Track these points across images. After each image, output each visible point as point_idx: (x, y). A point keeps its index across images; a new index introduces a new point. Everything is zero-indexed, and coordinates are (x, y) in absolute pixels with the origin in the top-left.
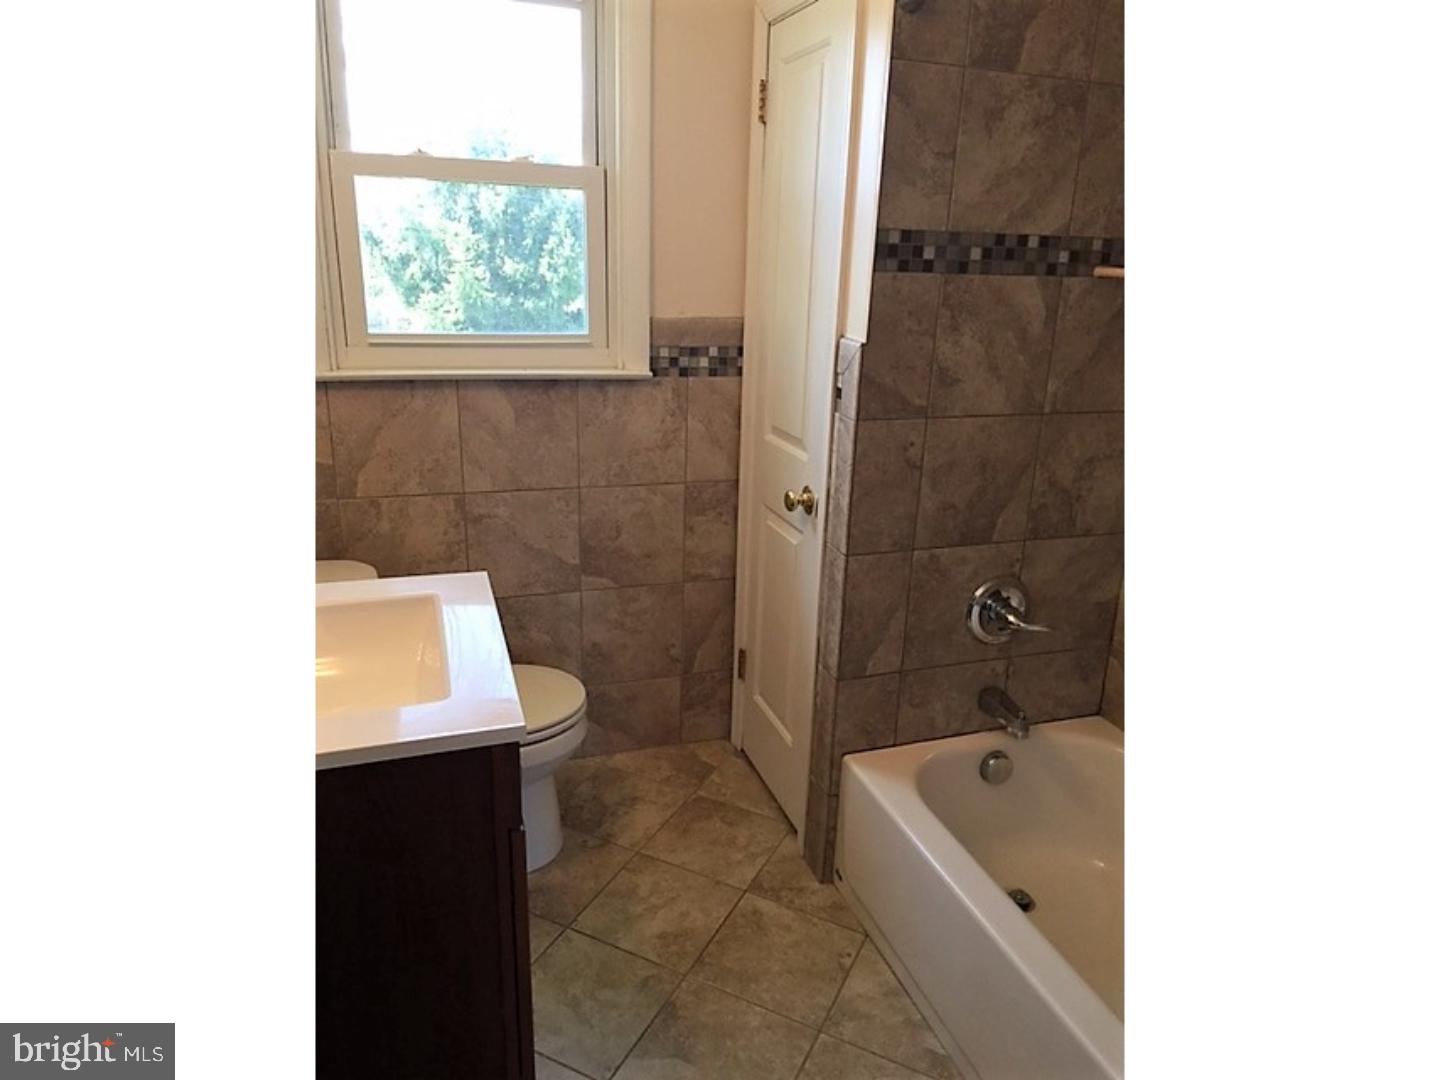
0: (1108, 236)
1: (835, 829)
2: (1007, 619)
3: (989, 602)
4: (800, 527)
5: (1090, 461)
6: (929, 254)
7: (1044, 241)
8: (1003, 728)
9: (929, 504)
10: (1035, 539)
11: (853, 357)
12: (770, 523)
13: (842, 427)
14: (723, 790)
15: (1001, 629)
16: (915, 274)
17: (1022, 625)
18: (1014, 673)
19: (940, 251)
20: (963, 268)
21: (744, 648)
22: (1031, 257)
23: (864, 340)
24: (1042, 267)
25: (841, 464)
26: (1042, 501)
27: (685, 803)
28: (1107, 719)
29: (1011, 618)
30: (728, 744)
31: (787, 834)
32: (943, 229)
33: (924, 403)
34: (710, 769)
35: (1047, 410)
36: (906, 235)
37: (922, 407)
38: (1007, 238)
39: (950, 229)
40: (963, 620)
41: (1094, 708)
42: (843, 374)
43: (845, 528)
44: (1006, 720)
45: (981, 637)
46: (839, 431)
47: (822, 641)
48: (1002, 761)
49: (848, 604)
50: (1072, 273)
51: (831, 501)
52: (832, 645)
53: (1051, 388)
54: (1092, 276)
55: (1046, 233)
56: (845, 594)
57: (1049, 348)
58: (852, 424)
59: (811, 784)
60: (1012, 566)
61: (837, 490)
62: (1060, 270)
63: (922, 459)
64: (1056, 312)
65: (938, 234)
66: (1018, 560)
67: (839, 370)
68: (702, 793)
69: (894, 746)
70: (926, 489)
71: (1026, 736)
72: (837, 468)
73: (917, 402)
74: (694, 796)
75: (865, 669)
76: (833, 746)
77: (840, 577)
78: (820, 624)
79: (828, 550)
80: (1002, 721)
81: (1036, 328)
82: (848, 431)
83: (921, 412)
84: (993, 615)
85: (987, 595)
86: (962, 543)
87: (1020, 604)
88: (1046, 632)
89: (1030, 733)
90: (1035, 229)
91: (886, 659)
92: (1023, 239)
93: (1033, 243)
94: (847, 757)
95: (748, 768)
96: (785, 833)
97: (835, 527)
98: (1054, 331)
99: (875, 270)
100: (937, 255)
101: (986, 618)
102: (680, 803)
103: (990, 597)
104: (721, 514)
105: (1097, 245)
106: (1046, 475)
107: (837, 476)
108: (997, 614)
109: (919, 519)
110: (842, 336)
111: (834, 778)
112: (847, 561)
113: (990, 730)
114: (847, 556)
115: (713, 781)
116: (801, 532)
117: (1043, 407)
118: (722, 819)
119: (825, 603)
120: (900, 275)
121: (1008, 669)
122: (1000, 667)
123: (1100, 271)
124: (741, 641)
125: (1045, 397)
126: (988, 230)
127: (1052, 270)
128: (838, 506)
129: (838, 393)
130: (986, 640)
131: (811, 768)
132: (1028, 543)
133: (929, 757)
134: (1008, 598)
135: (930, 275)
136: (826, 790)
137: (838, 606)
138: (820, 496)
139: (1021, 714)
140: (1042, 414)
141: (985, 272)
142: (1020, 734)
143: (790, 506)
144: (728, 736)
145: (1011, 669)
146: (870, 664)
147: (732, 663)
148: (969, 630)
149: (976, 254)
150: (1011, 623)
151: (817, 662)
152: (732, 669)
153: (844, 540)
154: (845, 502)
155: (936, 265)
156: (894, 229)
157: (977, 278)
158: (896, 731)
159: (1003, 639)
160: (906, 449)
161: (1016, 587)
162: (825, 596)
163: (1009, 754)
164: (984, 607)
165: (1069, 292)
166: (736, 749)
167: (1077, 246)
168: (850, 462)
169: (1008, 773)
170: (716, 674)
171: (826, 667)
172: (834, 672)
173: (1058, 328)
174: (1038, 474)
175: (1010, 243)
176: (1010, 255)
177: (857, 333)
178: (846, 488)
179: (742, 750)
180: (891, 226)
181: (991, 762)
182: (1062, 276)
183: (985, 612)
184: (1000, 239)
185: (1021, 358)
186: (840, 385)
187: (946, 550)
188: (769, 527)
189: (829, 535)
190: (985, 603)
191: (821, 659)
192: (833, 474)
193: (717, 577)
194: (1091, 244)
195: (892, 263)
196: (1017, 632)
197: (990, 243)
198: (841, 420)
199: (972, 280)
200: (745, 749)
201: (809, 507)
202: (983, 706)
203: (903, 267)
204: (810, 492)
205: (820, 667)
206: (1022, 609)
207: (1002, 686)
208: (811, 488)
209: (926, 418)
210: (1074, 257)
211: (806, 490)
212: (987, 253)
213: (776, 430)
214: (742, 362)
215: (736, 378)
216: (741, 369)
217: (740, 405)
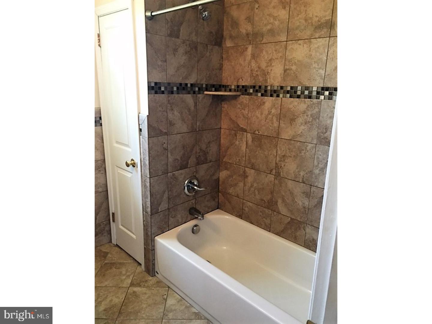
0: (206, 83)
1: (154, 260)
2: (194, 188)
3: (189, 184)
4: (132, 172)
5: (209, 143)
6: (163, 89)
7: (192, 85)
8: (196, 218)
9: (171, 159)
10: (198, 165)
11: (145, 119)
12: (119, 171)
13: (143, 140)
14: (113, 258)
15: (193, 191)
16: (160, 95)
17: (198, 189)
18: (197, 202)
19: (166, 88)
20: (172, 93)
22: (189, 89)
23: (148, 114)
24: (192, 92)
25: (144, 151)
26: (199, 154)
28: (220, 209)
29: (195, 187)
30: (111, 244)
32: (166, 82)
33: (166, 131)
34: (107, 253)
35: (197, 130)
36: (156, 84)
37: (166, 132)
39: (167, 82)
40: (183, 191)
41: (217, 207)
42: (142, 124)
43: (148, 170)
44: (197, 215)
45: (188, 194)
46: (142, 141)
47: (144, 205)
48: (197, 227)
49: (151, 192)
50: (200, 93)
51: (142, 162)
52: (148, 205)
53: (198, 124)
54: (204, 94)
55: (192, 83)
56: (150, 189)
57: (196, 113)
58: (147, 139)
59: (145, 248)
60: (193, 173)
61: (144, 159)
62: (196, 92)
63: (168, 147)
64: (197, 104)
65: (164, 83)
66: (195, 172)
67: (140, 123)
69: (169, 230)
70: (169, 155)
71: (203, 219)
72: (143, 152)
73: (165, 131)
74: (104, 263)
75: (158, 210)
76: (151, 236)
77: (148, 184)
78: (143, 200)
79: (143, 177)
80: (196, 216)
81: (192, 108)
82: (146, 142)
83: (166, 134)
84: (191, 188)
85: (188, 182)
86: (181, 169)
87: (197, 183)
88: (204, 190)
89: (204, 217)
90: (189, 82)
91: (164, 206)
92: (186, 84)
93: (189, 85)
94: (156, 237)
96: (137, 266)
97: (144, 170)
98: (197, 109)
99: (148, 94)
100: (165, 89)
101: (189, 189)
102: (100, 267)
103: (189, 183)
104: (100, 171)
105: (204, 86)
106: (199, 147)
107: (143, 155)
108: (192, 187)
109: (169, 164)
110: (140, 113)
111: (153, 244)
112: (150, 180)
113: (193, 219)
114: (150, 178)
115: (109, 257)
116: (132, 173)
117: (196, 130)
119: (144, 193)
120: (156, 95)
121: (195, 202)
122: (193, 201)
123: (206, 93)
124: (112, 210)
125: (196, 127)
126: (177, 82)
127: (194, 93)
128: (145, 164)
129: (140, 130)
131: (144, 244)
133: (180, 230)
134: (194, 182)
135: (163, 95)
136: (151, 249)
137: (148, 193)
138: (138, 161)
139: (202, 213)
140: (197, 131)
141: (178, 93)
142: (202, 218)
143: (128, 165)
144: (111, 241)
146: (160, 209)
148: (185, 193)
149: (175, 89)
150: (196, 189)
152: (109, 220)
153: (148, 174)
154: (147, 162)
155: (165, 92)
156: (153, 82)
157: (176, 95)
158: (169, 226)
159: (194, 194)
160: (163, 145)
161: (195, 179)
162: (144, 191)
163: (198, 225)
164: (188, 186)
165: (199, 98)
166: (114, 244)
167: (199, 86)
168: (147, 150)
169: (199, 230)
170: (104, 222)
171: (146, 212)
172: (150, 213)
173: (198, 108)
174: (197, 147)
175: (183, 86)
176: (184, 89)
177: (145, 112)
178: (147, 158)
180: (152, 81)
181: (195, 228)
182: (197, 94)
183: (188, 187)
184: (181, 84)
185: (190, 116)
186: (141, 128)
187: (177, 172)
188: (118, 173)
189: (142, 173)
190: (188, 185)
191: (144, 210)
193: (101, 191)
194: (203, 86)
195: (153, 92)
196: (197, 192)
197: (178, 85)
198: (142, 138)
199: (175, 96)
200: (118, 244)
201: (134, 165)
202: (191, 214)
203: (156, 93)
205: (144, 212)
206: (198, 185)
207: (195, 207)
208: (134, 159)
209: (167, 135)
210: (199, 89)
211: (132, 160)
212: (178, 88)
213: (117, 142)
214: (101, 122)
215: (100, 127)
216: (101, 124)
217: (102, 135)
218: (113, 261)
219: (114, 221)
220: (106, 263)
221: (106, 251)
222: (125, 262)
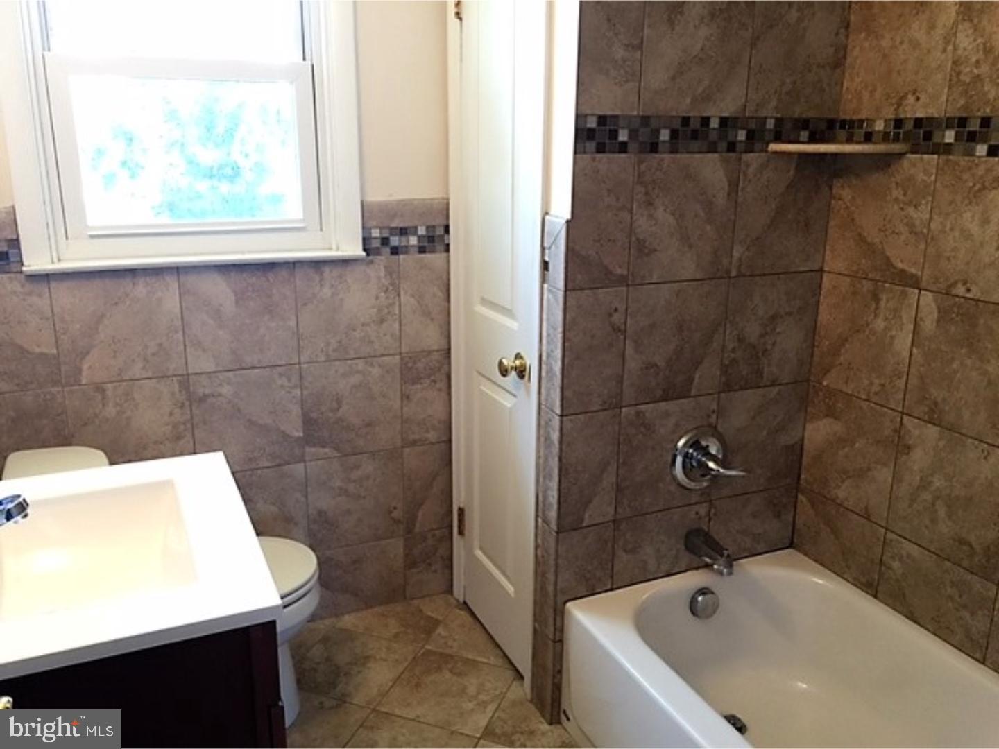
0: (779, 116)
1: (560, 672)
2: (707, 466)
3: (691, 451)
4: (514, 392)
5: (773, 318)
6: (623, 136)
7: (724, 121)
8: (708, 566)
9: (633, 364)
10: (729, 391)
11: (560, 231)
12: (482, 388)
13: (551, 296)
14: (450, 643)
15: (703, 476)
16: (611, 156)
17: (722, 470)
18: (715, 514)
19: (633, 134)
20: (654, 148)
21: (462, 506)
22: (713, 136)
23: (568, 216)
24: (723, 145)
25: (551, 331)
26: (733, 355)
27: (414, 658)
28: (799, 551)
29: (711, 465)
30: (450, 597)
31: (514, 679)
32: (635, 113)
33: (625, 272)
34: (437, 623)
35: (733, 273)
36: (602, 120)
37: (622, 276)
38: (692, 120)
39: (641, 113)
40: (669, 470)
41: (787, 542)
42: (550, 248)
43: (558, 390)
44: (710, 558)
45: (683, 483)
46: (549, 300)
47: (541, 498)
48: (709, 597)
49: (564, 461)
50: (750, 150)
51: (544, 366)
52: (551, 499)
53: (736, 254)
54: (767, 151)
55: (726, 114)
56: (561, 450)
57: (733, 217)
58: (561, 294)
59: (535, 631)
60: (709, 416)
61: (548, 356)
62: (739, 147)
63: (625, 323)
64: (737, 186)
65: (629, 118)
66: (714, 411)
67: (546, 245)
68: (428, 647)
69: (612, 590)
70: (629, 351)
71: (730, 573)
72: (548, 335)
73: (619, 271)
74: (422, 651)
75: (582, 520)
76: (555, 596)
77: (555, 436)
78: (537, 481)
79: (542, 414)
80: (708, 560)
81: (721, 200)
82: (557, 300)
83: (623, 281)
84: (694, 464)
85: (688, 445)
86: (665, 398)
87: (718, 451)
88: (743, 477)
89: (735, 568)
90: (716, 111)
91: (600, 510)
92: (705, 121)
93: (714, 124)
94: (569, 605)
95: (470, 619)
96: (512, 678)
97: (548, 390)
98: (736, 202)
99: (575, 153)
100: (630, 137)
101: (689, 466)
102: (410, 658)
103: (691, 447)
104: (434, 381)
105: (770, 124)
106: (735, 332)
107: (548, 343)
108: (699, 461)
109: (626, 376)
110: (547, 213)
111: (558, 624)
112: (561, 422)
113: (697, 568)
114: (562, 416)
115: (439, 634)
116: (515, 396)
117: (728, 272)
118: (451, 671)
119: (541, 461)
120: (599, 156)
121: (709, 511)
122: (703, 510)
123: (774, 147)
124: (458, 500)
125: (731, 263)
126: (674, 114)
127: (732, 147)
128: (550, 371)
129: (545, 266)
130: (688, 486)
131: (535, 615)
132: (723, 395)
133: (645, 597)
134: (707, 446)
135: (623, 155)
136: (551, 636)
137: (554, 464)
138: (532, 361)
139: (726, 553)
140: (730, 277)
141: (674, 150)
142: (725, 571)
143: (504, 372)
144: (450, 590)
145: (713, 511)
146: (587, 516)
147: (451, 521)
148: (674, 478)
149: (665, 135)
150: (712, 470)
151: (537, 516)
152: (451, 527)
153: (558, 403)
154: (557, 367)
155: (632, 147)
156: (593, 115)
157: (667, 157)
158: (612, 577)
159: (705, 484)
160: (610, 315)
161: (713, 436)
162: (542, 453)
163: (713, 589)
164: (686, 456)
165: (748, 166)
166: (458, 601)
167: (753, 126)
168: (560, 329)
169: (715, 608)
170: (437, 532)
171: (545, 521)
172: (554, 527)
173: (740, 200)
174: (728, 332)
175: (695, 124)
176: (695, 135)
177: (562, 209)
178: (558, 353)
179: (465, 603)
180: (589, 112)
181: (700, 598)
182: (741, 153)
183: (688, 461)
184: (686, 121)
185: (709, 228)
186: (547, 259)
187: (651, 405)
188: (482, 392)
189: (543, 397)
190: (687, 453)
191: (540, 514)
192: (544, 341)
193: (434, 441)
194: (765, 123)
195: (591, 145)
196: (717, 477)
197: (677, 124)
198: (549, 291)
199: (662, 160)
200: (468, 601)
201: (521, 372)
202: (690, 548)
203: (601, 149)
204: (522, 358)
205: (540, 520)
206: (720, 456)
207: (705, 528)
208: (523, 354)
209: (628, 285)
210: (751, 135)
211: (518, 356)
212: (674, 134)
213: (485, 302)
214: (449, 239)
215: (444, 255)
216: (448, 245)
217: (449, 280)
218: (448, 651)
219: (461, 532)
220: (429, 651)
221: (434, 615)
222: (479, 659)
